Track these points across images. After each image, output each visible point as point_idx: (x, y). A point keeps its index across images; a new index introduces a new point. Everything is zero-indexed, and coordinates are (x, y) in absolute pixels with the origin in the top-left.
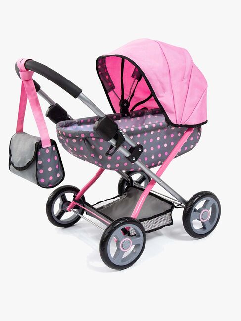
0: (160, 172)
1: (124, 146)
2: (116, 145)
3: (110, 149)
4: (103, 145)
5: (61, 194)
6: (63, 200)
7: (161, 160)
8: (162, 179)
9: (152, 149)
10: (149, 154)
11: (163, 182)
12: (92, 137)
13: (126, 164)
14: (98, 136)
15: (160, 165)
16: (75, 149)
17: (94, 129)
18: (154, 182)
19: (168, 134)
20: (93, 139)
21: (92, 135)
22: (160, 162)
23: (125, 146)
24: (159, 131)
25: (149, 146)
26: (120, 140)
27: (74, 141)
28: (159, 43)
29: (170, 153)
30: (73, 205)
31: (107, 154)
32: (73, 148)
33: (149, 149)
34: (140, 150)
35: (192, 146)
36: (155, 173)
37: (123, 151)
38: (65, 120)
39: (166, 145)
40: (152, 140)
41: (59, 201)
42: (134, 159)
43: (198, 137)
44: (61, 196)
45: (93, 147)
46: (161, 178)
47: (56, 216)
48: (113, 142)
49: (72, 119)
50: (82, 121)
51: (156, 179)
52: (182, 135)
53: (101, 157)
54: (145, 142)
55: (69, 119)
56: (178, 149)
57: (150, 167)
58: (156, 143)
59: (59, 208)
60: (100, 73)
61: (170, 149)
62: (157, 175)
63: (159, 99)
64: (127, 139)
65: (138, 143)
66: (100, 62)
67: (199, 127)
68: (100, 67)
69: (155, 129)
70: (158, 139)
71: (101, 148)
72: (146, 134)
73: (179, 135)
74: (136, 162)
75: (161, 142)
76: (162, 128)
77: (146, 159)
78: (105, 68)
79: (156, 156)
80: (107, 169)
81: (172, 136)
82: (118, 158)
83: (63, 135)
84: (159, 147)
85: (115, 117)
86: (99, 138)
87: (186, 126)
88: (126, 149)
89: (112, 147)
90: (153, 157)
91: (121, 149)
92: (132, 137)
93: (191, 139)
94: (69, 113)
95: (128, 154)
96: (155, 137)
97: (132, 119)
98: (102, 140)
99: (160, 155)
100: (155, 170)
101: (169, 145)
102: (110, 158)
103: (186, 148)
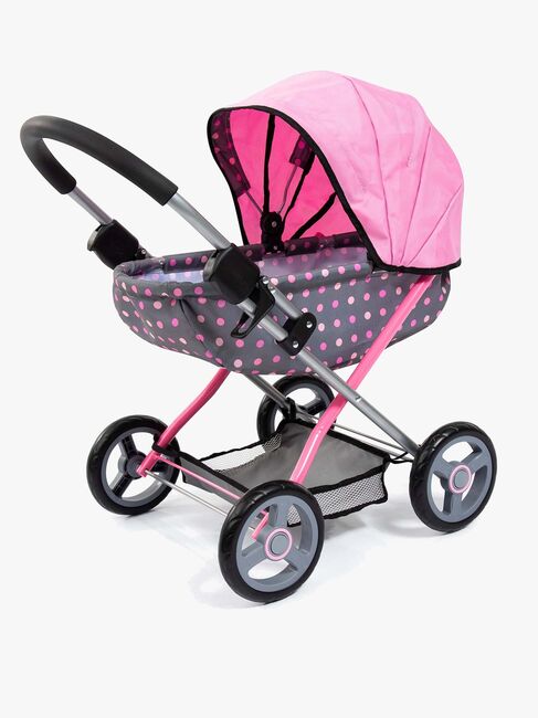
0: (356, 379)
1: (272, 317)
2: (254, 313)
3: (242, 322)
4: (225, 314)
5: (123, 436)
6: (126, 451)
7: (357, 352)
8: (361, 394)
9: (337, 323)
10: (330, 337)
11: (363, 401)
12: (198, 296)
13: (277, 359)
14: (215, 293)
15: (355, 361)
16: (160, 324)
17: (205, 275)
18: (342, 400)
19: (374, 290)
20: (202, 301)
21: (199, 291)
22: (354, 356)
23: (275, 317)
24: (352, 283)
25: (329, 315)
26: (264, 302)
27: (158, 305)
28: (352, 81)
29: (377, 333)
30: (152, 461)
31: (235, 333)
32: (154, 321)
33: (329, 324)
34: (309, 326)
35: (427, 319)
36: (345, 380)
37: (271, 328)
38: (134, 259)
39: (368, 316)
40: (335, 304)
41: (116, 454)
42: (296, 346)
43: (441, 298)
44: (123, 441)
45: (201, 319)
46: (358, 391)
47: (112, 488)
48: (247, 306)
49: (150, 257)
50: (173, 262)
51: (346, 393)
52: (406, 291)
53: (220, 342)
54: (320, 308)
55: (143, 257)
56: (396, 324)
57: (333, 367)
58: (344, 311)
59: (117, 471)
60: (217, 150)
61: (378, 324)
62: (349, 385)
63: (353, 207)
64: (279, 300)
65: (305, 310)
66: (217, 124)
67: (443, 273)
68: (216, 136)
69: (345, 279)
70: (351, 300)
71: (221, 322)
72: (322, 290)
73: (399, 291)
74: (301, 354)
75: (358, 309)
76: (360, 276)
77: (323, 346)
78: (229, 139)
79: (347, 340)
80: (235, 369)
81: (383, 293)
82: (260, 344)
83: (131, 293)
84: (352, 319)
85: (249, 253)
86: (216, 299)
87: (413, 270)
88: (278, 322)
89: (245, 317)
90: (339, 342)
91: (265, 323)
92: (290, 297)
93: (427, 301)
94: (142, 243)
95: (281, 336)
96: (343, 297)
97: (290, 260)
98: (222, 304)
99: (354, 338)
100: (345, 373)
101: (375, 316)
102: (240, 343)
103: (413, 323)
